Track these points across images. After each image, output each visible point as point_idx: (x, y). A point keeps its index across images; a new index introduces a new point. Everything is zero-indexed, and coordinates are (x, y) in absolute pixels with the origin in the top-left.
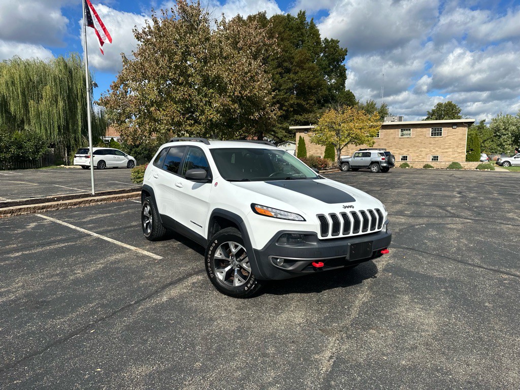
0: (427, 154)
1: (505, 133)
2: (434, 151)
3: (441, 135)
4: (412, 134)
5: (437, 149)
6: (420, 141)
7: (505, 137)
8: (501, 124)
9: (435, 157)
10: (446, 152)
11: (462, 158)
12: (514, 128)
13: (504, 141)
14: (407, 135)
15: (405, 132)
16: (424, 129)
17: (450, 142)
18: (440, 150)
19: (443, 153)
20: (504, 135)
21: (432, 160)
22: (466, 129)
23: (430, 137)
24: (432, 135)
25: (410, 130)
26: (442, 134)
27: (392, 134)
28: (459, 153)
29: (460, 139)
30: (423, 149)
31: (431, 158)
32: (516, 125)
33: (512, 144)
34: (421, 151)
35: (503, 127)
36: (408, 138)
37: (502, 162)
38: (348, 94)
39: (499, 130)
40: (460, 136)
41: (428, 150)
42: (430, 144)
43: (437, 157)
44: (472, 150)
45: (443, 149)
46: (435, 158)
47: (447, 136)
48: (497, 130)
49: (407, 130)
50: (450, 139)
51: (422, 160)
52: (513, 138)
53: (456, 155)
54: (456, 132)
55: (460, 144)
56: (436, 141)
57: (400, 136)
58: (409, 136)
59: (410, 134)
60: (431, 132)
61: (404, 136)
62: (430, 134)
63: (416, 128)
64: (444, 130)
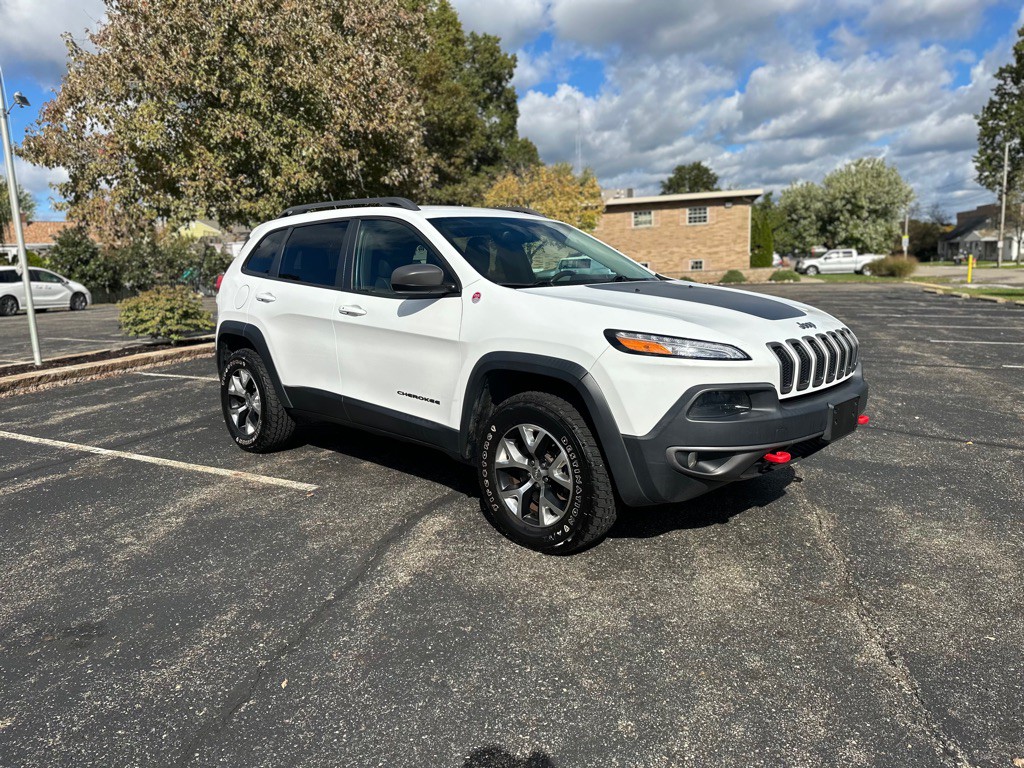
0: (682, 259)
1: (804, 214)
2: (694, 251)
3: (705, 221)
4: (656, 220)
5: (699, 247)
6: (668, 233)
7: (806, 222)
8: (799, 199)
9: (697, 263)
10: (716, 253)
11: (744, 262)
12: (819, 205)
13: (805, 230)
14: (645, 223)
15: (643, 218)
16: (676, 212)
17: (721, 233)
18: (705, 250)
19: (710, 254)
20: (805, 218)
21: (693, 268)
22: (748, 209)
23: (687, 226)
24: (690, 222)
25: (650, 213)
26: (708, 219)
27: (618, 222)
28: (739, 253)
29: (739, 228)
30: (675, 249)
31: (690, 264)
32: (822, 200)
33: (817, 235)
34: (672, 253)
35: (802, 204)
36: (648, 228)
37: (805, 267)
38: (526, 147)
39: (794, 210)
40: (739, 223)
41: (683, 250)
42: (688, 238)
43: (701, 263)
44: (759, 247)
45: (710, 247)
46: (697, 265)
47: (717, 223)
48: (792, 209)
49: (645, 214)
50: (722, 228)
51: (675, 270)
52: (820, 223)
53: (733, 257)
54: (728, 215)
55: (740, 236)
56: (697, 232)
57: (633, 226)
58: (648, 225)
59: (650, 222)
60: (688, 216)
61: (640, 226)
62: (687, 220)
63: (662, 208)
64: (710, 211)
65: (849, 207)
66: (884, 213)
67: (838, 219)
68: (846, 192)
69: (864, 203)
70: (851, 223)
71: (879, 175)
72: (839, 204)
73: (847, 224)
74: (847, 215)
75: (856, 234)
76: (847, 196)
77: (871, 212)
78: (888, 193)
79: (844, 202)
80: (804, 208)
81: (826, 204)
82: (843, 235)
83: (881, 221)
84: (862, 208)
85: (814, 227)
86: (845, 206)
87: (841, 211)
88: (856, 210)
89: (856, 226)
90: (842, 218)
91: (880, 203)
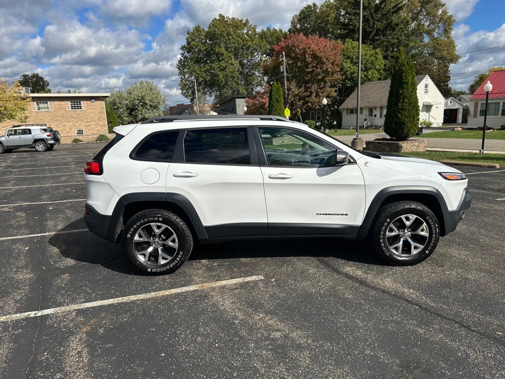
0: (71, 129)
2: (77, 124)
3: (81, 108)
4: (51, 107)
5: (80, 122)
6: (60, 115)
8: (117, 98)
9: (80, 131)
10: (90, 125)
11: (106, 130)
12: (126, 102)
14: (44, 108)
15: (41, 105)
16: (63, 103)
17: (91, 115)
18: (83, 124)
19: (86, 126)
20: (121, 108)
21: (78, 133)
22: (103, 103)
23: (71, 111)
24: (72, 109)
25: (47, 103)
28: (102, 126)
29: (100, 113)
30: (66, 124)
31: (76, 132)
32: (128, 99)
34: (64, 125)
35: (119, 101)
36: (46, 111)
39: (115, 104)
40: (100, 110)
41: (71, 124)
42: (72, 118)
43: (82, 131)
44: (111, 122)
45: (86, 123)
46: (80, 132)
47: (88, 110)
49: (44, 103)
50: (91, 113)
51: (68, 135)
52: (129, 111)
53: (99, 128)
54: (94, 106)
55: (101, 117)
56: (77, 114)
57: (37, 110)
58: (47, 110)
59: (48, 108)
60: (70, 106)
61: (41, 110)
62: (71, 108)
63: (54, 101)
64: (83, 103)
65: (141, 103)
66: (155, 107)
67: (137, 109)
68: (138, 96)
69: (147, 102)
70: (143, 111)
71: (151, 89)
72: (137, 102)
73: (142, 111)
74: (141, 107)
75: (147, 116)
76: (139, 98)
77: (151, 106)
78: (156, 98)
79: (139, 101)
80: (119, 103)
81: (130, 101)
82: (140, 116)
83: (155, 110)
84: (147, 104)
85: (126, 112)
86: (139, 103)
87: (138, 105)
88: (144, 105)
89: (146, 113)
90: (139, 109)
91: (154, 102)
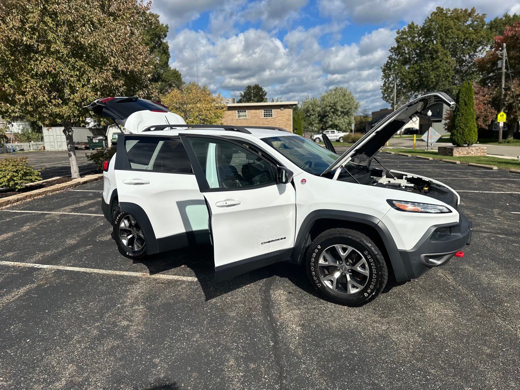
1: (313, 113)
3: (271, 116)
4: (248, 115)
6: (255, 122)
7: (313, 117)
8: (310, 106)
12: (319, 109)
13: (313, 121)
14: (243, 116)
15: (241, 114)
16: (258, 111)
17: (279, 122)
20: (313, 115)
22: (291, 111)
23: (263, 119)
24: (265, 116)
25: (245, 111)
26: (273, 115)
27: (230, 115)
29: (287, 120)
32: (320, 106)
33: (319, 123)
35: (312, 108)
36: (244, 119)
37: (314, 138)
39: (308, 111)
40: (287, 117)
44: (296, 129)
47: (277, 117)
48: (307, 111)
49: (243, 112)
50: (280, 120)
52: (320, 117)
54: (283, 113)
55: (287, 124)
56: (268, 122)
57: (237, 118)
58: (245, 117)
59: (246, 116)
60: (263, 114)
61: (241, 118)
62: (263, 115)
63: (251, 109)
64: (274, 112)
65: (332, 110)
66: (346, 113)
67: (328, 115)
68: (331, 103)
69: (339, 108)
70: (334, 117)
71: (345, 95)
72: (328, 108)
73: (332, 118)
74: (332, 114)
75: (336, 122)
76: (331, 105)
77: (342, 112)
78: (349, 104)
79: (330, 108)
80: (312, 110)
81: (322, 109)
82: (330, 123)
83: (346, 117)
84: (338, 110)
85: (317, 119)
86: (330, 109)
87: (329, 112)
88: (335, 111)
89: (336, 119)
90: (329, 115)
91: (345, 109)
